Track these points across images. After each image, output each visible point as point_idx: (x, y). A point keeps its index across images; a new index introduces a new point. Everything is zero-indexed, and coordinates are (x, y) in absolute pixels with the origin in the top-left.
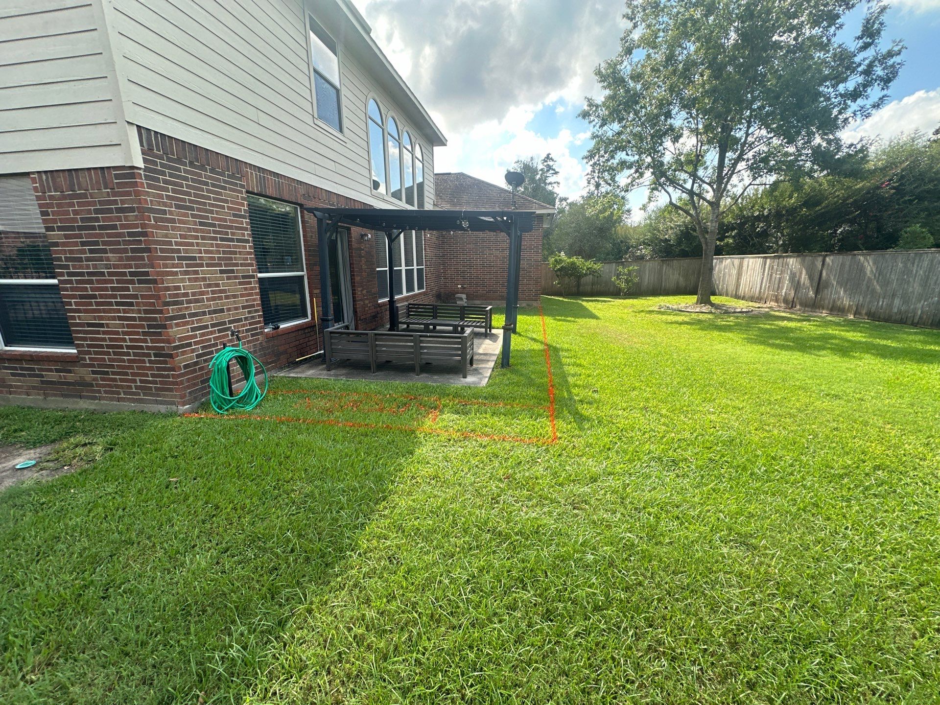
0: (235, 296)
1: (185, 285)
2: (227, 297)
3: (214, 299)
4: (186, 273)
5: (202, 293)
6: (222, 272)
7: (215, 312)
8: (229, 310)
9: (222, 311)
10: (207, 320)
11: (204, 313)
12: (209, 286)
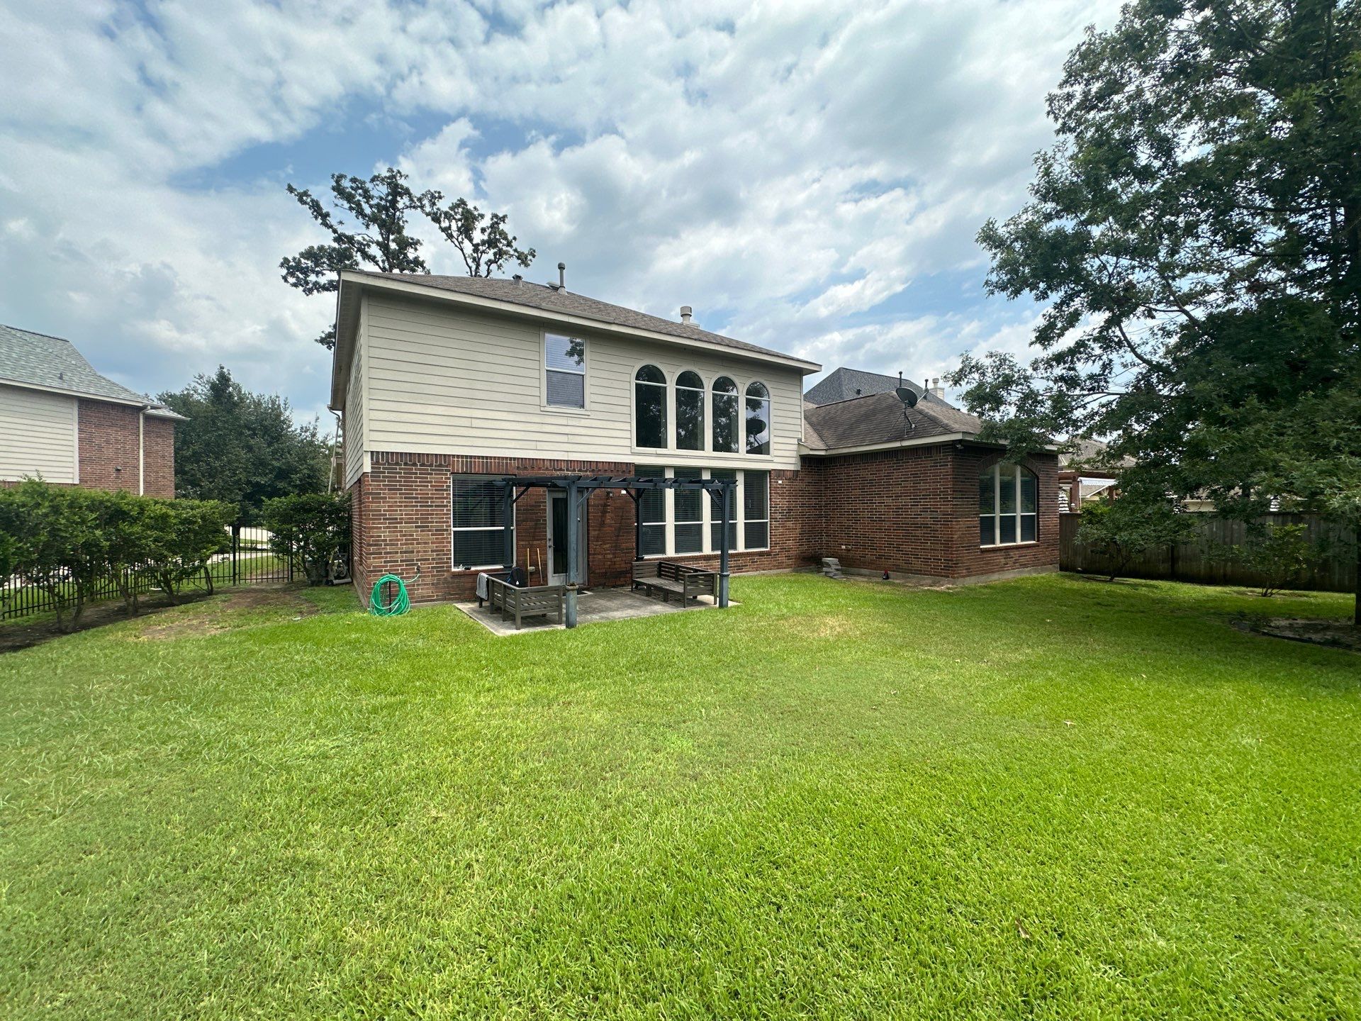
0: (425, 543)
1: (385, 535)
2: (418, 544)
3: (406, 544)
4: (388, 527)
5: (398, 540)
6: (416, 527)
7: (405, 552)
8: (418, 552)
9: (413, 552)
10: (398, 557)
11: (397, 553)
12: (405, 536)
